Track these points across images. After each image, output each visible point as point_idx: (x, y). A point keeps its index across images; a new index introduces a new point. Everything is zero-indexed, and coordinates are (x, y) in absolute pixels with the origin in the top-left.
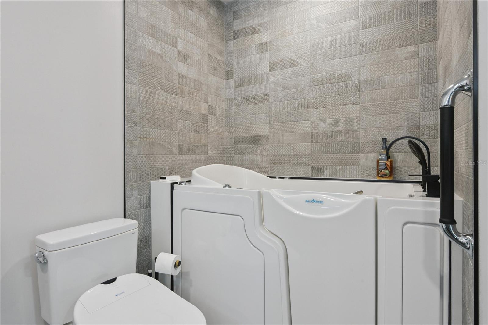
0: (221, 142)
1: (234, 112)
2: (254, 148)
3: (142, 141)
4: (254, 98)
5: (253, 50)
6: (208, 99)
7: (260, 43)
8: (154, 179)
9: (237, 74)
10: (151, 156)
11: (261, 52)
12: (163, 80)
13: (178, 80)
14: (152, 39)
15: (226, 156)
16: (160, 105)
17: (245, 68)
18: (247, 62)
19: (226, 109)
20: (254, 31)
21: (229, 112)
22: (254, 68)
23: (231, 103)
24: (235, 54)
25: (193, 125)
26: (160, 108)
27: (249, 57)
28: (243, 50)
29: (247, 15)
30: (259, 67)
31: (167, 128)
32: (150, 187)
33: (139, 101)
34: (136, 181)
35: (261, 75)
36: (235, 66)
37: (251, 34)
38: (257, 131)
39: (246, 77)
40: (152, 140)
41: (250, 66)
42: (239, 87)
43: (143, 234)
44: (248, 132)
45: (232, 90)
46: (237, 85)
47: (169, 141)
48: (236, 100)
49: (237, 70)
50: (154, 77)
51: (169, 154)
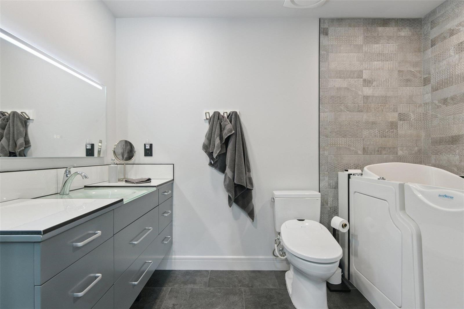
0: (416, 143)
1: (432, 115)
2: (452, 148)
3: (331, 146)
4: (452, 99)
5: (452, 52)
6: (398, 108)
7: (459, 43)
8: (341, 171)
9: (434, 79)
10: (338, 156)
11: (460, 51)
12: (349, 105)
13: (363, 101)
14: (340, 80)
15: (423, 156)
16: (346, 122)
17: (442, 71)
18: (444, 65)
19: (423, 113)
20: (452, 33)
21: (426, 115)
22: (452, 69)
23: (428, 107)
24: (433, 60)
25: (379, 132)
26: (347, 124)
27: (447, 60)
28: (441, 54)
29: (445, 20)
30: (458, 67)
31: (353, 136)
32: (338, 176)
33: (330, 122)
34: (327, 171)
35: (461, 74)
36: (433, 71)
37: (449, 37)
38: (455, 131)
39: (444, 80)
40: (340, 145)
41: (448, 69)
42: (437, 90)
43: (332, 204)
44: (446, 133)
45: (430, 94)
46: (435, 89)
47: (355, 145)
48: (434, 103)
49: (434, 75)
50: (342, 104)
51: (354, 155)
